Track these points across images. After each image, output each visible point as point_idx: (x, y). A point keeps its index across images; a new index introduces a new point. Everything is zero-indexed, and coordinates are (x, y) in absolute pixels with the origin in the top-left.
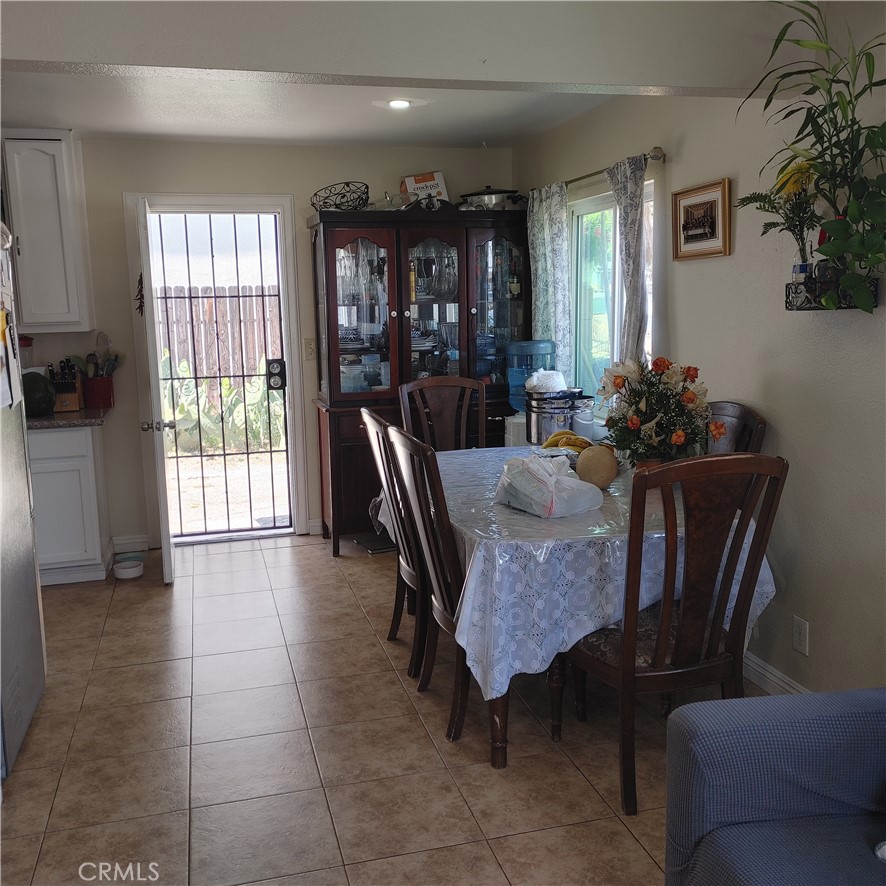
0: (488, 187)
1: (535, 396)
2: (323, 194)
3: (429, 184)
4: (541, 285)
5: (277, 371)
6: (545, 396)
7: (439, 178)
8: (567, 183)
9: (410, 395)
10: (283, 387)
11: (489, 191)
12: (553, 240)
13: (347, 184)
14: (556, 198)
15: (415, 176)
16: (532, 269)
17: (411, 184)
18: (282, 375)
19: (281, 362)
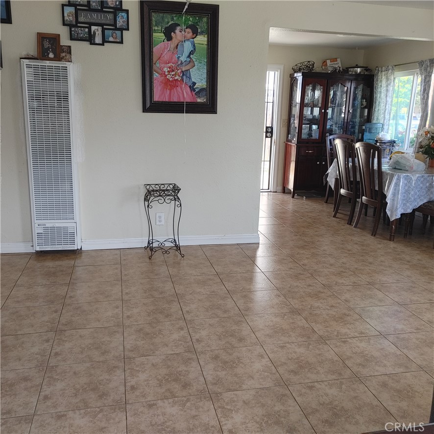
0: (357, 65)
1: (379, 141)
2: (299, 65)
3: (335, 63)
4: (377, 103)
5: (270, 131)
6: (383, 142)
7: (339, 60)
8: (395, 66)
9: (330, 140)
10: (271, 137)
11: (357, 67)
12: (387, 86)
13: (309, 62)
14: (390, 71)
15: (330, 59)
16: (375, 96)
17: (328, 62)
18: (272, 132)
19: (272, 128)
